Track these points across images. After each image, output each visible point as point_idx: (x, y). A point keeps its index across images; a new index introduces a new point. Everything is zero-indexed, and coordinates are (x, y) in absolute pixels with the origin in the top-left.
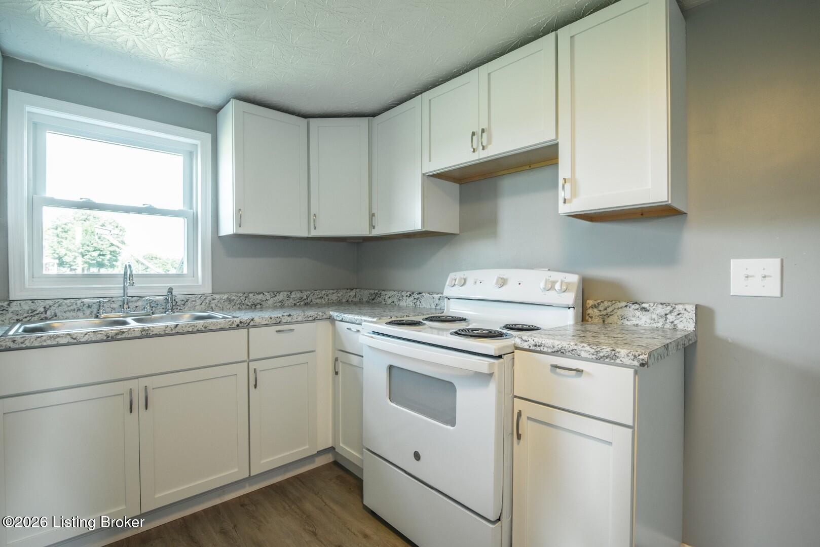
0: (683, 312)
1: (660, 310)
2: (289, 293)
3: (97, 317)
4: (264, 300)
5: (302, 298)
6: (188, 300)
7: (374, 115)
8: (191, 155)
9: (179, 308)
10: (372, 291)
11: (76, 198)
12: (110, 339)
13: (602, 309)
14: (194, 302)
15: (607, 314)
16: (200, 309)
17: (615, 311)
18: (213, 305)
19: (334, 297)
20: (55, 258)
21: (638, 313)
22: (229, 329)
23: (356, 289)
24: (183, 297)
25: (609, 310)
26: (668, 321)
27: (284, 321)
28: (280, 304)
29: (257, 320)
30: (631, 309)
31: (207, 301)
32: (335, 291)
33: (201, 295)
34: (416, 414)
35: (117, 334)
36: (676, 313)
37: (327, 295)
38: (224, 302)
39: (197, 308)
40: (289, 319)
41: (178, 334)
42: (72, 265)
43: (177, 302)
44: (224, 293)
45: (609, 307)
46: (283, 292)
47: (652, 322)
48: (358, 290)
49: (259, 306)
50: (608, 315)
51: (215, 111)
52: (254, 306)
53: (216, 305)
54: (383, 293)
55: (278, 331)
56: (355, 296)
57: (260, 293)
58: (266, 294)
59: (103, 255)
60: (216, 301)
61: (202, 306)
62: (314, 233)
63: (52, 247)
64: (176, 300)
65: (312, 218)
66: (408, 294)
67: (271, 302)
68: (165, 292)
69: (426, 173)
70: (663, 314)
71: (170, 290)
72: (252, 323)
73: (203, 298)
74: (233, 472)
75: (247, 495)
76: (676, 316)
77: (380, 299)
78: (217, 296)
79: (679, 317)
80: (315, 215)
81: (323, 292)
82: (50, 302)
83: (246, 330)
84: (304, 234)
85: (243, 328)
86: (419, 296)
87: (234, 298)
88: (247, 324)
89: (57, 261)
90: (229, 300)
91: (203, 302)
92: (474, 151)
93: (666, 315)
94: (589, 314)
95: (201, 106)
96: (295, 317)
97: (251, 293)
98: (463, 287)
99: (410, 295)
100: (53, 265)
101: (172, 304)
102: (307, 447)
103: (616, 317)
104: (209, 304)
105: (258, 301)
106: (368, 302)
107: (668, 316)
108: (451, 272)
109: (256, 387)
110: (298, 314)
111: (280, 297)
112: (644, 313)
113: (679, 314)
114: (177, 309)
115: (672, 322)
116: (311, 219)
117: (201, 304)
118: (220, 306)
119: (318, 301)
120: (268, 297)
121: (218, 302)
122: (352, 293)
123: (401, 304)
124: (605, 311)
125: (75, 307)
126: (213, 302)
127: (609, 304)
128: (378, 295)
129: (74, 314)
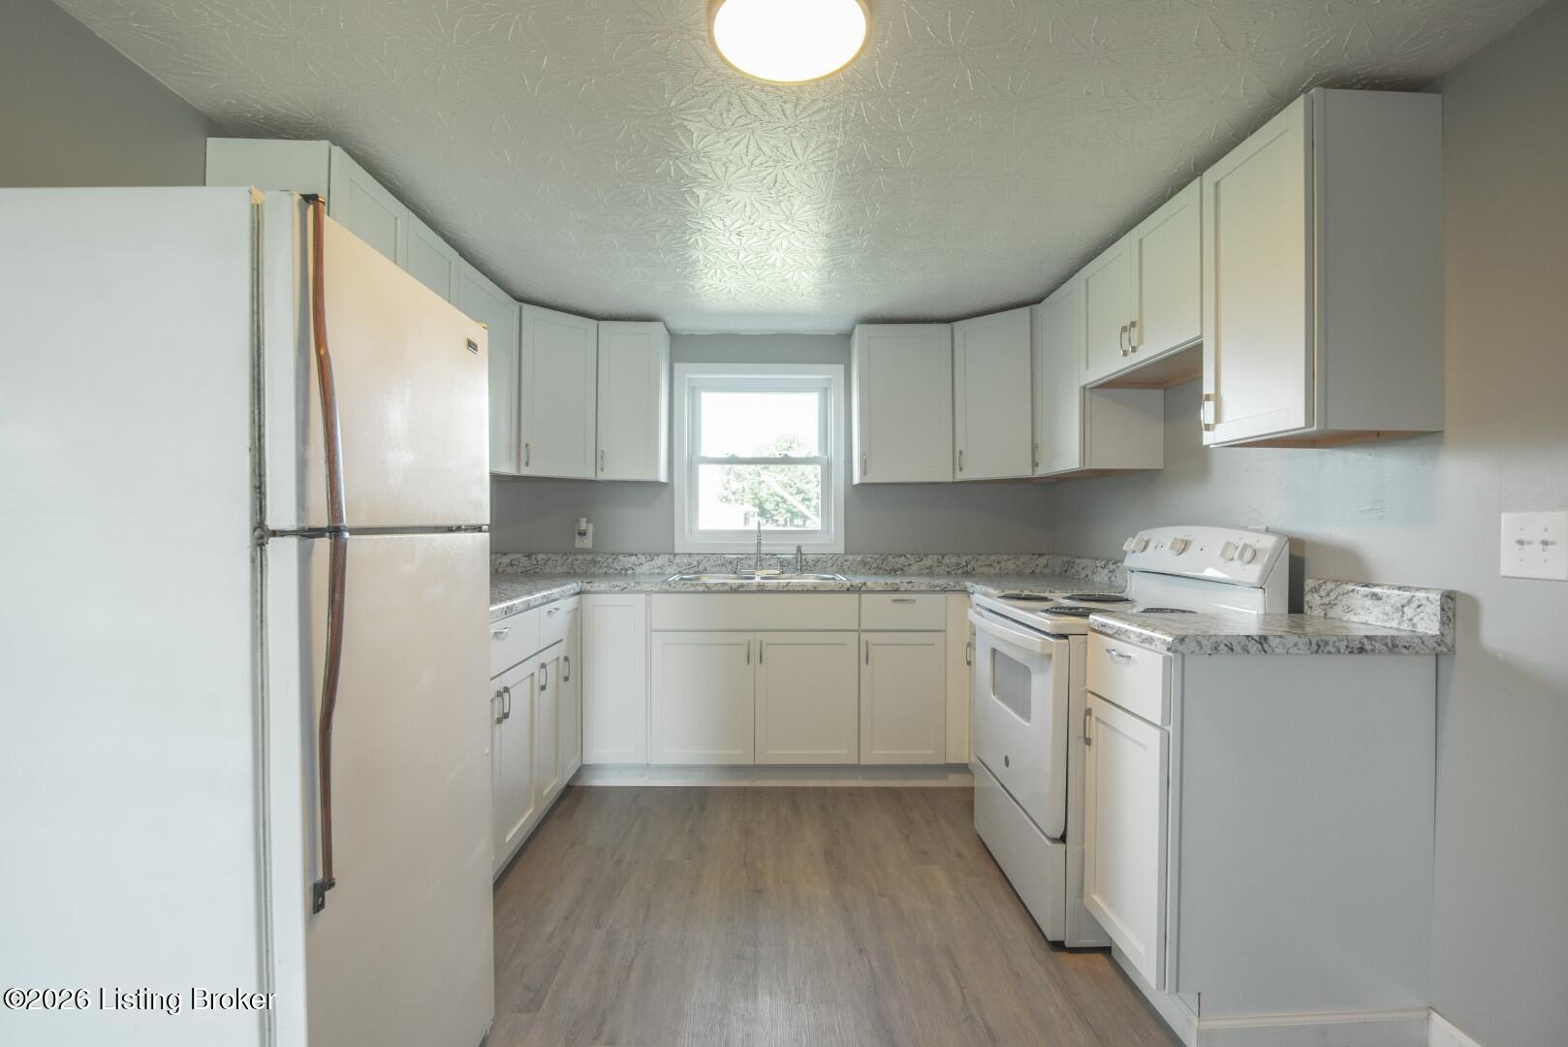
0: (1424, 602)
1: (1396, 596)
2: (940, 557)
3: (735, 573)
4: (907, 564)
5: (959, 564)
7: (1038, 301)
8: (825, 392)
9: (805, 568)
10: (1065, 559)
11: (723, 455)
12: (734, 590)
13: (1323, 594)
14: (824, 563)
15: (1330, 604)
17: (1339, 598)
18: (845, 568)
19: (1010, 566)
20: (754, 506)
21: (1368, 603)
22: (839, 592)
23: (1049, 554)
24: (812, 557)
25: (1333, 595)
26: (1405, 618)
27: (903, 589)
28: (928, 571)
29: (870, 584)
30: (1359, 596)
32: (1012, 556)
33: (834, 555)
34: (1009, 711)
35: (739, 587)
36: (1415, 604)
37: (999, 563)
38: (856, 565)
39: (828, 570)
40: (909, 587)
41: (788, 592)
42: (774, 515)
43: (806, 562)
44: (859, 554)
45: (1332, 590)
46: (932, 554)
47: (1385, 618)
48: (1050, 556)
49: (899, 572)
50: (1332, 605)
51: (847, 336)
52: (893, 572)
53: (848, 567)
54: (1077, 561)
55: (896, 601)
56: (1046, 566)
57: (901, 556)
58: (909, 556)
59: (809, 500)
60: (848, 563)
61: (834, 568)
62: (960, 477)
63: (752, 490)
64: (805, 560)
65: (957, 454)
66: (1102, 564)
67: (915, 567)
68: (794, 550)
69: (1087, 385)
70: (1399, 605)
71: (799, 548)
72: (864, 588)
73: (835, 559)
74: (840, 753)
75: (860, 789)
76: (1415, 610)
77: (1073, 571)
78: (850, 558)
79: (1419, 610)
80: (961, 452)
81: (992, 558)
82: (702, 557)
83: (858, 595)
84: (949, 478)
85: (854, 592)
86: (1114, 567)
87: (869, 560)
88: (859, 589)
89: (757, 510)
90: (864, 563)
91: (835, 563)
92: (1125, 353)
93: (1403, 606)
94: (1308, 602)
95: (833, 334)
96: (917, 585)
97: (890, 555)
98: (1144, 553)
99: (1105, 566)
100: (754, 516)
101: (801, 563)
102: (932, 752)
103: (1341, 609)
104: (841, 566)
105: (899, 566)
106: (1060, 575)
107: (1405, 609)
108: (1139, 530)
109: (867, 662)
110: (922, 582)
111: (928, 562)
112: (1376, 602)
113: (1419, 606)
114: (808, 569)
115: (1411, 620)
116: (957, 458)
117: (833, 566)
118: (853, 569)
119: (985, 570)
120: (912, 561)
121: (851, 564)
122: (1042, 561)
123: (1095, 580)
124: (1328, 598)
125: (719, 562)
126: (845, 563)
127: (1333, 586)
128: (1070, 564)
129: (718, 569)
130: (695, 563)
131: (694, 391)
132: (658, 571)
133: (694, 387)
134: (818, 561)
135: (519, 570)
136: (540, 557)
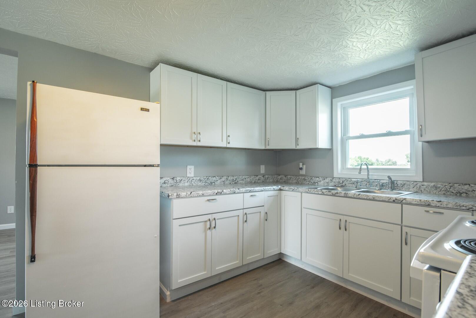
6: (405, 184)
9: (399, 188)
14: (409, 186)
16: (413, 191)
18: (423, 189)
22: (388, 202)
24: (401, 182)
29: (409, 200)
31: (418, 186)
33: (413, 182)
38: (431, 188)
39: (411, 189)
40: (438, 204)
43: (398, 185)
49: (464, 194)
52: (459, 194)
53: (424, 189)
57: (466, 185)
60: (424, 187)
64: (398, 183)
72: (404, 201)
73: (415, 183)
78: (425, 184)
83: (400, 205)
85: (398, 203)
88: (400, 201)
91: (415, 186)
97: (457, 184)
104: (419, 188)
109: (407, 244)
114: (398, 188)
117: (413, 187)
118: (428, 190)
121: (426, 187)
126: (422, 187)
130: (342, 182)
131: (345, 110)
132: (327, 184)
133: (345, 108)
134: (404, 185)
135: (283, 181)
136: (289, 177)
